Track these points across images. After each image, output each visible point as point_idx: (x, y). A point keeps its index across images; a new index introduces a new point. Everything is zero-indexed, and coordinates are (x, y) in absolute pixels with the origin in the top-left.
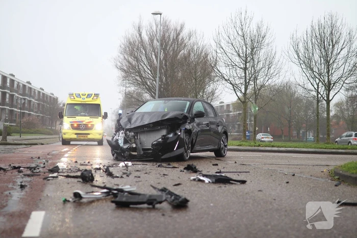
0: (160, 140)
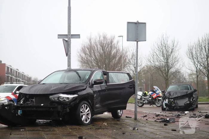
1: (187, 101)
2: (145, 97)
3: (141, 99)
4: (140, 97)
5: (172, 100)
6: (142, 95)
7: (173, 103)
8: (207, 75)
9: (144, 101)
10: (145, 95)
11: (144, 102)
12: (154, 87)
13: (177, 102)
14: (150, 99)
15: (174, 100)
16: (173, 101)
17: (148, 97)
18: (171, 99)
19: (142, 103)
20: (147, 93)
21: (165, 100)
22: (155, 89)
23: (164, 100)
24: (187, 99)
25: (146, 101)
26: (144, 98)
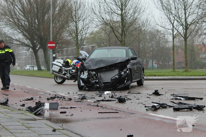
0: (117, 76)
1: (116, 75)
2: (66, 69)
3: (60, 71)
4: (59, 68)
5: (94, 73)
6: (62, 66)
7: (95, 78)
8: (184, 35)
9: (65, 74)
10: (67, 64)
11: (66, 76)
12: (82, 52)
13: (100, 76)
14: (74, 71)
15: (97, 73)
16: (95, 75)
17: (71, 68)
18: (93, 70)
19: (62, 78)
20: (69, 61)
21: (84, 73)
22: (82, 55)
23: (82, 73)
24: (116, 72)
25: (68, 75)
26: (66, 71)
